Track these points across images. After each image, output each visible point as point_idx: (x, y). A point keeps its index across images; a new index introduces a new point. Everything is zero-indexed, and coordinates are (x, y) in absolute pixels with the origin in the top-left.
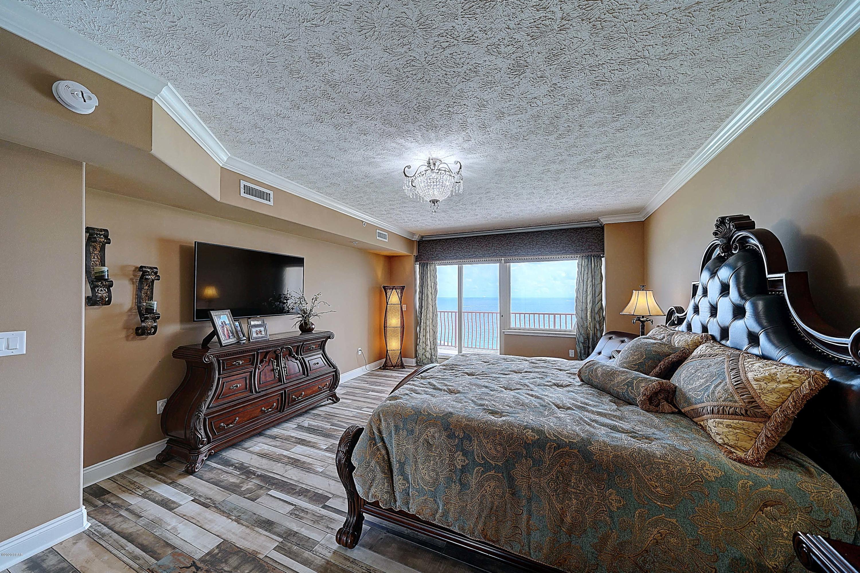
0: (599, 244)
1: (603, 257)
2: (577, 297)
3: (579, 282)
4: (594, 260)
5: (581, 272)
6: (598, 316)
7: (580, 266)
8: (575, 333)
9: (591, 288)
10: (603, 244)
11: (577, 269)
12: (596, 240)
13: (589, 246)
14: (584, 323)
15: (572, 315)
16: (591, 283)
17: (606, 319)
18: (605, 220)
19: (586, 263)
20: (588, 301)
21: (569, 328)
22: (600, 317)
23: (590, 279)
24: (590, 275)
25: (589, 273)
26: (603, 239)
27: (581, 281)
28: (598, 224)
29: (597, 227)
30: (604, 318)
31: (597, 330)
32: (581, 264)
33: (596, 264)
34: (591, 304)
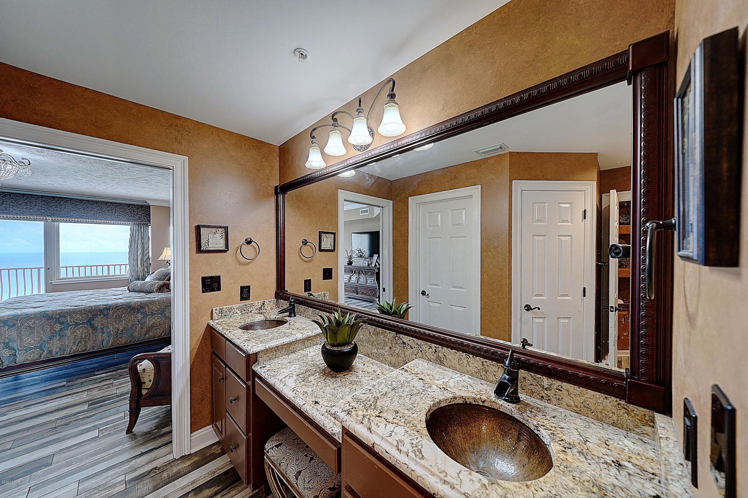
0: (147, 217)
1: (150, 225)
2: (130, 251)
3: (132, 241)
4: (143, 227)
5: (133, 235)
6: (146, 263)
7: (132, 230)
8: (128, 276)
9: (141, 245)
10: (150, 218)
11: (130, 232)
12: (144, 214)
13: (139, 217)
14: (135, 269)
15: (126, 265)
16: (141, 242)
17: (152, 264)
18: (150, 203)
19: (137, 228)
20: (139, 254)
21: (123, 273)
22: (147, 264)
23: (140, 239)
24: (140, 237)
25: (139, 235)
26: (150, 214)
27: (133, 240)
28: (146, 204)
29: (145, 206)
30: (150, 264)
31: (145, 272)
32: (133, 228)
33: (145, 230)
34: (141, 256)
